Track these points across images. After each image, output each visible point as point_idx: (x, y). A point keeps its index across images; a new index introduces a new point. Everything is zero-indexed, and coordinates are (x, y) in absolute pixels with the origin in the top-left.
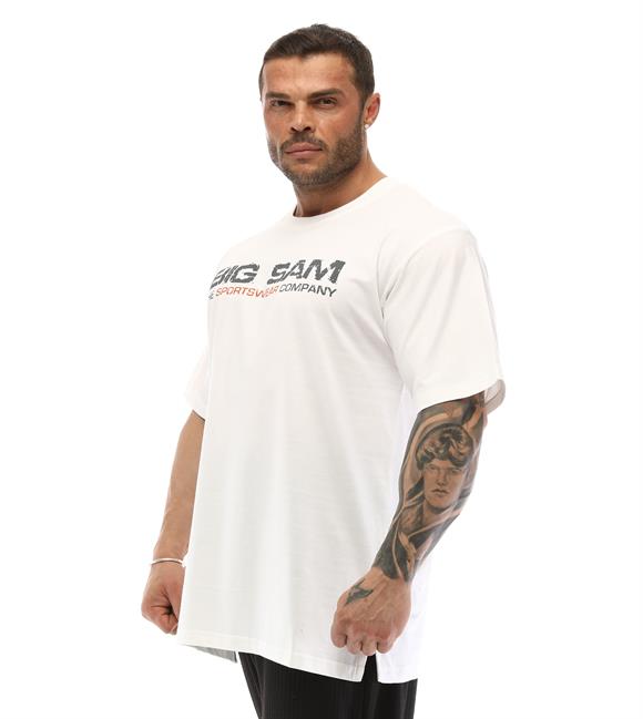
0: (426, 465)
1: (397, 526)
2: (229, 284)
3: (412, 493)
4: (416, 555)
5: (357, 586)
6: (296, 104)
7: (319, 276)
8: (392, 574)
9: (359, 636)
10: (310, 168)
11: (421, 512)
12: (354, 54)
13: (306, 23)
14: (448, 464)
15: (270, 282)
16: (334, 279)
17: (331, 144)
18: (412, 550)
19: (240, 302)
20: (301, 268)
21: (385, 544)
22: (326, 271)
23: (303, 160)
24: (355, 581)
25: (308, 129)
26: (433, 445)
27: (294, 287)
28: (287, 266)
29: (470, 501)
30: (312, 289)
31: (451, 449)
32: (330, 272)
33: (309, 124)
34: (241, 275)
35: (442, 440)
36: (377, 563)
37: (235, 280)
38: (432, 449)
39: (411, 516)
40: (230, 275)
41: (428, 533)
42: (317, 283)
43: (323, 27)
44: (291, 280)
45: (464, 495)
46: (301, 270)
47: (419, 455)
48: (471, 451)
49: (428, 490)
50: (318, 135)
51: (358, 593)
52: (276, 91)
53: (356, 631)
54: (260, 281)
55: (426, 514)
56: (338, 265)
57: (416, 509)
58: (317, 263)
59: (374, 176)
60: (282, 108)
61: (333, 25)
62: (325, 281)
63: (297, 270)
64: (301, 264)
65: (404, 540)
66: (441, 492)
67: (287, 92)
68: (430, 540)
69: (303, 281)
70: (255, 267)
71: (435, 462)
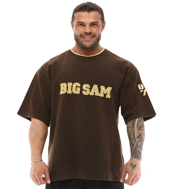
6: (86, 25)
33: (91, 31)
47: (138, 126)
52: (80, 21)
60: (81, 26)
67: (84, 22)
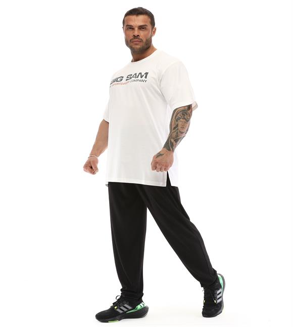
0: (179, 121)
1: (170, 137)
2: (116, 82)
3: (175, 128)
4: (176, 145)
5: (159, 153)
7: (141, 77)
8: (169, 150)
9: (160, 167)
10: (138, 47)
11: (177, 133)
12: (151, 16)
13: (136, 7)
14: (184, 120)
15: (127, 80)
16: (146, 77)
17: (144, 40)
18: (174, 143)
19: (119, 87)
20: (136, 75)
21: (166, 142)
22: (143, 75)
23: (136, 44)
24: (158, 152)
25: (138, 35)
26: (180, 115)
27: (135, 81)
28: (131, 75)
30: (140, 81)
31: (185, 117)
32: (145, 76)
34: (119, 80)
35: (183, 114)
36: (165, 147)
37: (117, 81)
38: (180, 117)
39: (174, 134)
40: (116, 80)
41: (179, 139)
42: (141, 79)
43: (141, 8)
44: (133, 79)
46: (136, 76)
48: (190, 118)
49: (179, 127)
50: (141, 37)
51: (159, 155)
53: (159, 165)
54: (124, 80)
55: (179, 133)
56: (147, 74)
57: (176, 133)
58: (140, 73)
59: (154, 50)
61: (144, 7)
62: (143, 78)
63: (135, 76)
64: (136, 74)
65: (172, 140)
66: (183, 128)
69: (137, 79)
70: (123, 77)
71: (181, 120)
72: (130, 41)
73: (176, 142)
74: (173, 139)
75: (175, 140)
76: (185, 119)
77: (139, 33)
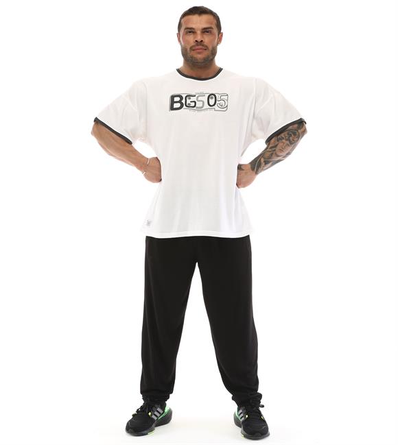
0: (280, 141)
1: (262, 155)
3: (272, 147)
8: (253, 169)
10: (202, 57)
11: (272, 154)
14: (288, 142)
17: (210, 48)
18: (263, 165)
23: (199, 53)
25: (202, 41)
26: (284, 135)
29: (290, 156)
31: (291, 138)
35: (289, 134)
39: (268, 154)
45: (288, 154)
48: (297, 141)
49: (277, 149)
50: (205, 44)
55: (274, 155)
57: (270, 153)
65: (262, 160)
66: (281, 151)
68: (270, 164)
71: (284, 141)
72: (191, 48)
73: (266, 164)
74: (264, 158)
75: (265, 161)
76: (290, 141)
77: (203, 37)
